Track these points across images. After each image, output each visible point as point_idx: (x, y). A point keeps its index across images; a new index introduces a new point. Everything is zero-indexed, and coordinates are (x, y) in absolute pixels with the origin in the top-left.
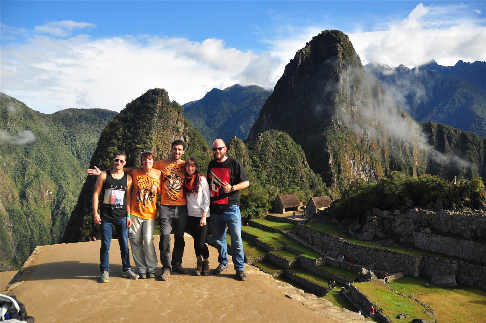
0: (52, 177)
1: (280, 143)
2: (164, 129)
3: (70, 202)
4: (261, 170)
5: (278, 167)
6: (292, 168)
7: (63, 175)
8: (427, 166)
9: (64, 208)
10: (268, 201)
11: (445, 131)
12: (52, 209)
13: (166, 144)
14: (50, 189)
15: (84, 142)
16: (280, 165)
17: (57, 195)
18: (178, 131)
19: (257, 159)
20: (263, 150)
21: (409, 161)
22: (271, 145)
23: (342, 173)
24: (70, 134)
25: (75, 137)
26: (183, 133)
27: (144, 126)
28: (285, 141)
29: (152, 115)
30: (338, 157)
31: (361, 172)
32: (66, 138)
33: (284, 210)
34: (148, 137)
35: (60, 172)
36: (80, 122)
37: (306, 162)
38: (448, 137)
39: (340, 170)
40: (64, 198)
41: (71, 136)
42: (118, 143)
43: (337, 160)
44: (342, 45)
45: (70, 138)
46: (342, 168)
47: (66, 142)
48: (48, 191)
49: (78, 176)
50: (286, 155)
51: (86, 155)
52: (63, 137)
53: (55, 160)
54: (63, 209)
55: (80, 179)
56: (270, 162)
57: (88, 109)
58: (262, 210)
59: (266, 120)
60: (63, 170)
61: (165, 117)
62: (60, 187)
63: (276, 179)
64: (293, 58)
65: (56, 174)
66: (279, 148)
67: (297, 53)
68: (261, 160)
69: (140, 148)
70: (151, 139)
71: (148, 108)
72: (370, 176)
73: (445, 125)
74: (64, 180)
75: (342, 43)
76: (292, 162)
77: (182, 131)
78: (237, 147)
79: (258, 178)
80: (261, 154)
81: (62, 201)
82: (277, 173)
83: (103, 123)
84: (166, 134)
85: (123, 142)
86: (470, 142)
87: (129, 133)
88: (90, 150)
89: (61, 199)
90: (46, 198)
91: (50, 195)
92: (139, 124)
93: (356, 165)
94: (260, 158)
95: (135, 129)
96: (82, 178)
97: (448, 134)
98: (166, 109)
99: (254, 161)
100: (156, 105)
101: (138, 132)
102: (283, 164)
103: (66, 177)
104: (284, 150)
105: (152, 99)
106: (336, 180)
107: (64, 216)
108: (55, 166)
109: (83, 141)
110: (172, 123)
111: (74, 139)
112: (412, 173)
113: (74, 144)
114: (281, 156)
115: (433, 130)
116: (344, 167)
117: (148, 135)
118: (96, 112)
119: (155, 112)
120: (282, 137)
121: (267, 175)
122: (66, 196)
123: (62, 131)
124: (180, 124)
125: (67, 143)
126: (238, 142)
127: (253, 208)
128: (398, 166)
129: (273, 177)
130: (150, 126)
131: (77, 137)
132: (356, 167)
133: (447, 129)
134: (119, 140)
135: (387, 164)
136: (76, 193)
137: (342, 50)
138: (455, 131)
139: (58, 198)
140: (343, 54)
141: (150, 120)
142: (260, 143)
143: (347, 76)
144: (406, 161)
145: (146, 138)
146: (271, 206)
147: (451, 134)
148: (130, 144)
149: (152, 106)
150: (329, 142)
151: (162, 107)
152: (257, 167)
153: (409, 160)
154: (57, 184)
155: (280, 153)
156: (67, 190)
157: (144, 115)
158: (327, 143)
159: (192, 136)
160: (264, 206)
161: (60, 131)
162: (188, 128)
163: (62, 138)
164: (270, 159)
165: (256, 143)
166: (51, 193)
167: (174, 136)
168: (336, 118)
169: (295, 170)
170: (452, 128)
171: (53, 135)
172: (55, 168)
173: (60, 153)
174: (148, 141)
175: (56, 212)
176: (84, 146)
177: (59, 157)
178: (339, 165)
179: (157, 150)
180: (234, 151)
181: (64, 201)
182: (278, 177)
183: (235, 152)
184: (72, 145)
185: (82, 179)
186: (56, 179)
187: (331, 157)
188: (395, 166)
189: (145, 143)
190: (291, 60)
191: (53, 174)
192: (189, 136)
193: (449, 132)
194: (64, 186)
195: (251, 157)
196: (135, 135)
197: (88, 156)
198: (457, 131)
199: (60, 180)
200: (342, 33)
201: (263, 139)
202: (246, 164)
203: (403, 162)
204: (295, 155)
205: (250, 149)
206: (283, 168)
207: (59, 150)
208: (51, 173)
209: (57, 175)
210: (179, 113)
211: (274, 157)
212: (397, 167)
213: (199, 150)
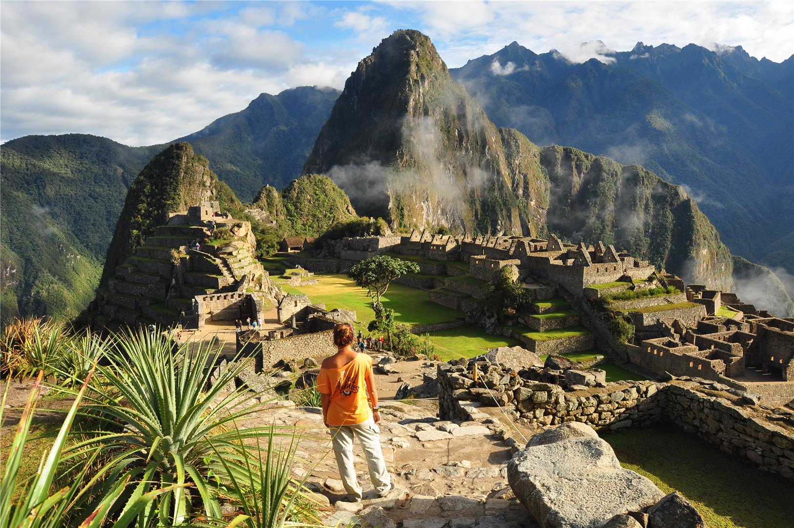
0: (13, 247)
1: (318, 189)
2: (190, 184)
3: (46, 283)
4: (296, 220)
5: (315, 215)
6: (331, 215)
7: (31, 242)
8: (550, 205)
9: (38, 292)
10: (277, 243)
11: (573, 156)
12: (18, 296)
13: (193, 199)
14: (12, 266)
15: (60, 189)
16: (317, 213)
17: (25, 273)
18: (204, 185)
19: (292, 208)
20: (298, 198)
21: (506, 201)
22: (307, 192)
23: (406, 219)
24: (35, 177)
25: (44, 181)
26: (209, 187)
27: (171, 183)
28: (324, 186)
29: (178, 171)
30: (401, 200)
31: (439, 216)
32: (28, 184)
33: (289, 249)
34: (176, 193)
35: (25, 238)
36: (49, 157)
37: (350, 208)
38: (576, 164)
39: (402, 216)
40: (35, 278)
41: (36, 180)
42: (147, 200)
43: (399, 203)
44: (417, 52)
45: (36, 183)
46: (406, 213)
47: (29, 190)
48: (8, 269)
49: (54, 243)
50: (324, 201)
51: (64, 209)
52: (24, 182)
53: (16, 220)
54: (36, 294)
55: (59, 248)
56: (306, 210)
57: (60, 136)
58: (272, 249)
59: (322, 154)
60: (30, 234)
61: (191, 172)
62: (28, 261)
63: (313, 228)
64: (354, 70)
65: (20, 241)
66: (317, 195)
67: (359, 63)
68: (296, 208)
69: (169, 204)
70: (179, 195)
71: (174, 164)
72: (454, 221)
73: (574, 149)
74: (34, 250)
75: (417, 50)
76: (331, 209)
77: (209, 185)
78: (269, 196)
79: (293, 227)
80: (297, 202)
81: (33, 282)
82: (313, 221)
83: (87, 158)
84: (193, 189)
85: (152, 199)
86: (605, 172)
87: (157, 190)
88: (70, 201)
89: (32, 279)
90: (7, 280)
91: (12, 275)
92: (166, 180)
93: (431, 208)
94: (295, 205)
95: (162, 186)
96: (61, 245)
97: (577, 161)
98: (191, 164)
99: (288, 209)
100: (181, 161)
101: (166, 189)
102: (321, 211)
103: (36, 245)
104: (322, 197)
105: (177, 155)
106: (395, 227)
107: (39, 306)
108: (15, 230)
109: (58, 188)
110: (198, 178)
111: (42, 185)
112: (510, 214)
113: (43, 194)
114: (319, 204)
115: (557, 157)
116: (409, 211)
117: (175, 191)
118: (74, 140)
119: (180, 168)
120: (321, 181)
121: (303, 225)
122: (40, 275)
123: (21, 173)
124: (205, 178)
125: (32, 192)
126: (270, 191)
127: (265, 249)
128: (492, 207)
129: (309, 226)
130: (177, 183)
131: (46, 182)
132: (431, 210)
133: (576, 155)
134: (147, 197)
135: (477, 205)
136: (54, 270)
137: (417, 59)
138: (587, 157)
139: (26, 278)
140: (417, 65)
141: (177, 177)
142: (295, 190)
143: (419, 96)
144: (503, 201)
145: (175, 195)
146: (279, 247)
147: (581, 161)
148: (159, 200)
149: (177, 162)
150: (389, 182)
151: (187, 163)
152: (291, 216)
153: (508, 199)
154: (22, 256)
155: (317, 200)
156: (39, 265)
157: (170, 172)
158: (387, 184)
159: (219, 188)
160: (273, 246)
161: (18, 173)
162: (214, 181)
163: (23, 184)
164: (306, 206)
165: (290, 190)
166: (14, 271)
167: (201, 190)
168: (402, 151)
169: (334, 217)
170: (583, 153)
171: (6, 181)
172: (17, 233)
173: (22, 208)
174: (176, 197)
175: (25, 299)
176: (60, 195)
177: (21, 215)
178: (402, 209)
179: (186, 205)
180: (265, 201)
181: (37, 282)
182: (315, 226)
183: (267, 201)
184: (40, 194)
185: (62, 248)
186: (20, 249)
187: (391, 201)
188: (488, 207)
189: (173, 199)
190: (352, 73)
191: (15, 241)
192: (216, 188)
193: (578, 159)
194: (34, 260)
195: (285, 206)
196: (163, 192)
197: (67, 211)
198: (589, 157)
199: (26, 250)
200: (419, 34)
201: (298, 185)
202: (279, 213)
203: (498, 201)
204: (335, 201)
205: (284, 197)
206: (320, 216)
207: (19, 204)
208: (11, 241)
209: (20, 243)
210: (204, 166)
211: (310, 205)
212: (490, 208)
213: (226, 202)
